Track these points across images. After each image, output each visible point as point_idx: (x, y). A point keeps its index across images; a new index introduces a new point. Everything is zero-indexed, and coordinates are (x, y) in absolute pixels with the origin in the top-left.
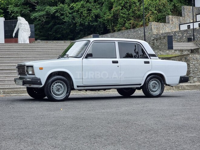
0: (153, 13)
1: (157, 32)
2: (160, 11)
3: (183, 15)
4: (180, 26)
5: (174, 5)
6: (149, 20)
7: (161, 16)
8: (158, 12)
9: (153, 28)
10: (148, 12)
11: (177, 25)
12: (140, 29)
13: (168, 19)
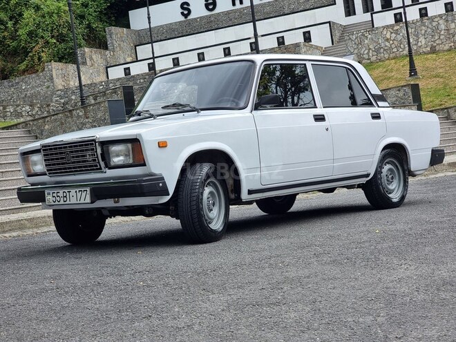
0: (47, 42)
1: (63, 83)
2: (61, 38)
3: (110, 48)
4: (107, 70)
5: (89, 26)
6: (39, 59)
7: (66, 49)
8: (58, 41)
9: (54, 76)
10: (37, 41)
11: (102, 70)
12: (23, 79)
13: (83, 55)
